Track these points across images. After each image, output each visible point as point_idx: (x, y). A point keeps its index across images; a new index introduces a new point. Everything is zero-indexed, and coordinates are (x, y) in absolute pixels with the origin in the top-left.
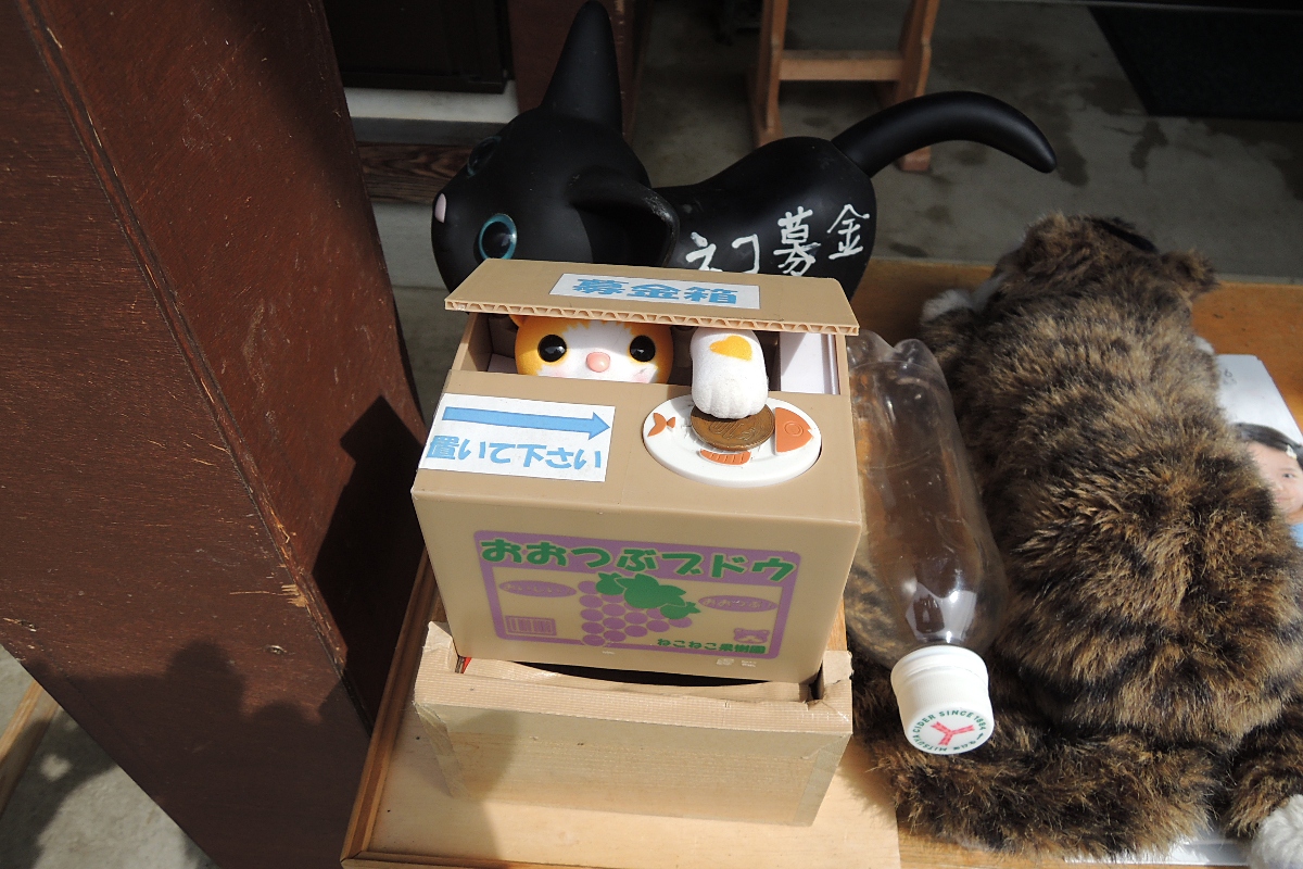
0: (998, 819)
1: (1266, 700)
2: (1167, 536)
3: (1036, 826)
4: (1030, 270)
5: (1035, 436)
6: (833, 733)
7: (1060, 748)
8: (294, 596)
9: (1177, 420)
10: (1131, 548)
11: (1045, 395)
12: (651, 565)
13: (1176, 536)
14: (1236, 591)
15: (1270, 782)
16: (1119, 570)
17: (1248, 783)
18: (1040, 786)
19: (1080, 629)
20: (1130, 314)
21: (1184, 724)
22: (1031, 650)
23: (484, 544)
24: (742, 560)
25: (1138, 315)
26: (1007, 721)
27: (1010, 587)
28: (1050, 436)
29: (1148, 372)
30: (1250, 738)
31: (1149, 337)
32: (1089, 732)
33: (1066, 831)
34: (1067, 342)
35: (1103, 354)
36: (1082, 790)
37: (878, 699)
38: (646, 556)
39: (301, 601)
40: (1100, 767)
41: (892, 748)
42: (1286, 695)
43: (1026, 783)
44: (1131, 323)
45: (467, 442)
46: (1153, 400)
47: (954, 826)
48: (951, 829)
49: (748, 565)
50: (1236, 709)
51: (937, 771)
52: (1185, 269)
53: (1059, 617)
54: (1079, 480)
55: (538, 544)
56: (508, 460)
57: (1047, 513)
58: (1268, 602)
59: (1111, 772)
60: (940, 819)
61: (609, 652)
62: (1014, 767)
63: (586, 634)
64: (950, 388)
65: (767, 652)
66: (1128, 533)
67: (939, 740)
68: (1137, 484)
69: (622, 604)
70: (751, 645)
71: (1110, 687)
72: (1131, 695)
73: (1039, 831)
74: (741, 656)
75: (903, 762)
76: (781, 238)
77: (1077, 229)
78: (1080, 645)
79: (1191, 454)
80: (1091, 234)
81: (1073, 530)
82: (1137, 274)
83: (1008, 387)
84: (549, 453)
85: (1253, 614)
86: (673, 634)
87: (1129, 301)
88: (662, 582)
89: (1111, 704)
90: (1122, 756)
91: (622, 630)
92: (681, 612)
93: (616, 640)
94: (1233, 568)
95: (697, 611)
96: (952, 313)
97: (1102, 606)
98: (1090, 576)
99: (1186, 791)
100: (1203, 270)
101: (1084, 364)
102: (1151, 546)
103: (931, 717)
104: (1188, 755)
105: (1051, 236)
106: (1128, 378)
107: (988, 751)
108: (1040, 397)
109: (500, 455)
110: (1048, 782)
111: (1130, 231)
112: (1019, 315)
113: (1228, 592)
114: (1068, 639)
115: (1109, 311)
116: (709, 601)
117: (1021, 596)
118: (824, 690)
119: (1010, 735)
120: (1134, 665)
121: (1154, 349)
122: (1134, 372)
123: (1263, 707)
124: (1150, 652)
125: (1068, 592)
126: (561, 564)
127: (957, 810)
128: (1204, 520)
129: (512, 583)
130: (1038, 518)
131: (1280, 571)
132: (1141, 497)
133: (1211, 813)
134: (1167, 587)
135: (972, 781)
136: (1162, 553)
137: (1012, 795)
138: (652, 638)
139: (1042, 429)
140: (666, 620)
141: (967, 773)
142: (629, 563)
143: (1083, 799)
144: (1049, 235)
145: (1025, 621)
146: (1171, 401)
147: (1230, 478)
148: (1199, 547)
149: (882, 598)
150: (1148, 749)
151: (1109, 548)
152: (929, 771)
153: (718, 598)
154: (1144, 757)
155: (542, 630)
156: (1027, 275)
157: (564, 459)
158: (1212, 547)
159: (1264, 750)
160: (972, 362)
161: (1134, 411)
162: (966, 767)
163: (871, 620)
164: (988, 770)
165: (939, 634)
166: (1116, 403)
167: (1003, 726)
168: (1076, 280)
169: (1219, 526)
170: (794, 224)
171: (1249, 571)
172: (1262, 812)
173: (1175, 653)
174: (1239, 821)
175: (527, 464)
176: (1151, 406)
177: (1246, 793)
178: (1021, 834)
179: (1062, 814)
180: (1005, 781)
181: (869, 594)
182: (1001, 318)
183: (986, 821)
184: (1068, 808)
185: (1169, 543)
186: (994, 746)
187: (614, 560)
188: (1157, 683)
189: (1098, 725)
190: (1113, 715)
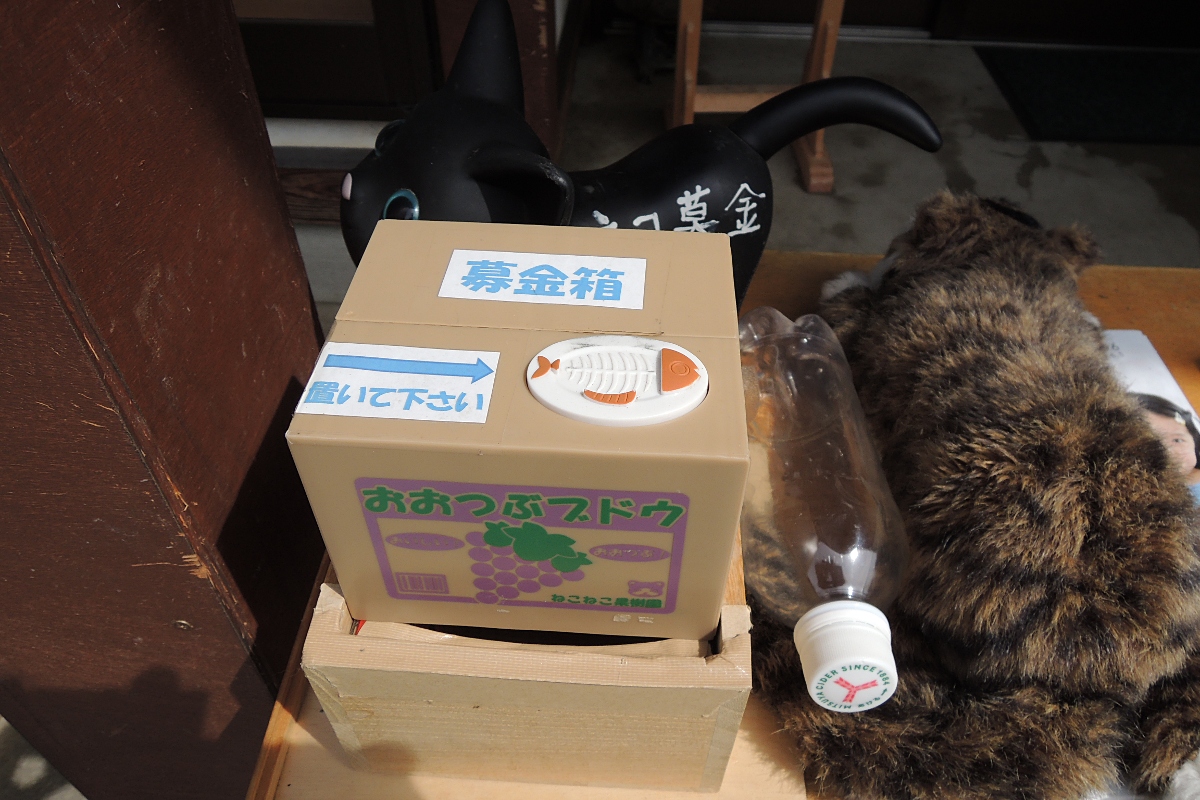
0: (906, 778)
1: (1170, 649)
2: (1063, 485)
3: (944, 784)
4: (922, 246)
5: (930, 398)
6: (733, 688)
7: (966, 703)
8: (196, 567)
9: (1068, 376)
10: (1028, 497)
11: (938, 358)
12: (537, 511)
13: (1072, 484)
14: (1135, 537)
15: (1178, 735)
16: (1017, 520)
17: (1156, 736)
18: (947, 742)
19: (979, 583)
20: (1018, 283)
21: (1089, 674)
22: (933, 606)
23: (366, 493)
24: (629, 503)
25: (1025, 282)
26: (913, 679)
27: (911, 545)
28: (944, 396)
29: (1038, 333)
30: (1157, 688)
31: (1037, 303)
32: (995, 686)
33: (975, 787)
34: (958, 309)
35: (993, 319)
36: (990, 745)
37: (783, 660)
38: (531, 502)
39: (203, 572)
40: (1007, 720)
41: (797, 709)
42: (1189, 645)
43: (933, 740)
44: (1019, 291)
45: (347, 387)
46: (1043, 358)
47: (862, 788)
48: (860, 791)
49: (636, 509)
50: (1140, 659)
51: (843, 730)
52: (1069, 243)
53: (959, 569)
54: (974, 435)
55: (421, 491)
56: (388, 404)
57: (944, 469)
58: (1167, 548)
59: (1017, 726)
60: (847, 780)
61: (504, 610)
62: (920, 724)
63: (479, 591)
64: (849, 361)
65: (663, 606)
66: (1025, 483)
67: (844, 697)
68: (1031, 436)
69: (512, 556)
70: (646, 599)
71: (1013, 639)
72: (1034, 647)
73: (948, 789)
74: (637, 611)
75: (808, 722)
76: (680, 216)
77: (964, 205)
78: (981, 597)
79: (1083, 406)
80: (978, 211)
81: (969, 483)
82: (1023, 246)
83: (904, 354)
84: (431, 397)
85: (1153, 561)
86: (567, 589)
87: (1017, 271)
88: (551, 530)
89: (1015, 656)
90: (1029, 709)
91: (515, 586)
92: (572, 563)
93: (509, 597)
94: (1131, 515)
95: (589, 562)
96: (849, 292)
97: (1002, 556)
98: (989, 526)
99: (1095, 744)
100: (1087, 243)
101: (976, 328)
102: (1048, 495)
103: (834, 672)
104: (1096, 706)
105: (940, 211)
106: (1019, 339)
107: (894, 709)
108: (934, 360)
109: (380, 400)
110: (955, 739)
111: (1015, 209)
112: (912, 288)
113: (1127, 539)
114: (969, 592)
115: (998, 280)
116: (600, 551)
117: (921, 552)
118: (723, 645)
119: (915, 692)
120: (1036, 615)
121: (1043, 313)
122: (1024, 333)
123: (1168, 656)
124: (1051, 601)
125: (967, 545)
126: (446, 514)
127: (865, 770)
128: (1099, 468)
129: (398, 536)
130: (935, 474)
131: (1177, 518)
132: (1035, 448)
133: (1120, 767)
134: (1065, 535)
135: (879, 739)
136: (1059, 501)
137: (919, 752)
138: (545, 594)
139: (936, 390)
140: (558, 573)
141: (873, 732)
142: (515, 510)
143: (991, 755)
144: (938, 211)
145: (926, 576)
146: (1061, 360)
147: (1123, 428)
148: (1096, 494)
149: (787, 562)
150: (1054, 702)
151: (1006, 499)
152: (835, 730)
153: (609, 547)
154: (1050, 709)
155: (432, 588)
156: (920, 251)
157: (446, 402)
158: (1109, 494)
159: (1170, 702)
160: (869, 335)
161: (1025, 369)
162: (873, 726)
163: (777, 584)
164: (894, 728)
165: (840, 589)
166: (1008, 362)
167: (909, 684)
168: (966, 253)
169: (1114, 474)
170: (693, 202)
171: (1146, 518)
172: (1172, 765)
173: (1077, 601)
174: (1149, 775)
175: (407, 407)
176: (1042, 364)
177: (1155, 747)
178: (930, 793)
179: (970, 770)
180: (912, 739)
181: (773, 558)
182: (896, 292)
183: (894, 780)
184: (976, 764)
185: (1065, 492)
186: (900, 703)
187: (499, 508)
188: (1060, 633)
189: (1003, 678)
190: (1017, 669)
